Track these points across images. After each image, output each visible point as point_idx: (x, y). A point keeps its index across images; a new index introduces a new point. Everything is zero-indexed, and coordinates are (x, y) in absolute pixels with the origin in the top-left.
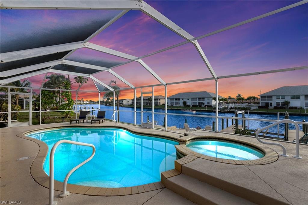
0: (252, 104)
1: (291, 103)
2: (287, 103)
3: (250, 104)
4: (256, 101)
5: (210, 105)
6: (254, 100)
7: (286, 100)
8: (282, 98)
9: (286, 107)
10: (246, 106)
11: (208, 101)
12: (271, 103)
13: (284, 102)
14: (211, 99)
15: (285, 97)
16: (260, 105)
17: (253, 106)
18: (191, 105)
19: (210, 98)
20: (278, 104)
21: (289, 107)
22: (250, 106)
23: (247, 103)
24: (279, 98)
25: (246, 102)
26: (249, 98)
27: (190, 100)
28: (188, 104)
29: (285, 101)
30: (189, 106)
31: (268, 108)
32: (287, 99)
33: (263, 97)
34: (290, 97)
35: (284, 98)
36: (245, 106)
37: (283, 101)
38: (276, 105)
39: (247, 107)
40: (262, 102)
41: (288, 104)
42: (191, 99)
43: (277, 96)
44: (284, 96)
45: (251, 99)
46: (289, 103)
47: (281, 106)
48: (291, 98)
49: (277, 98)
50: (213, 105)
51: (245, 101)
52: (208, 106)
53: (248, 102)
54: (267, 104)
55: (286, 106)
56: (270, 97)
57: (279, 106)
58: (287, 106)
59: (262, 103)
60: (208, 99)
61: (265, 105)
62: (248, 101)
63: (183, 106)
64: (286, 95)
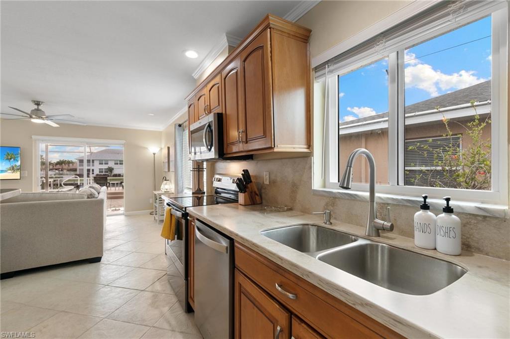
0: (65, 172)
1: (115, 170)
2: (111, 170)
3: (61, 172)
4: (71, 166)
6: (69, 165)
8: (105, 164)
10: (55, 175)
12: (93, 170)
13: (107, 169)
15: (109, 162)
16: (77, 172)
17: (67, 175)
20: (101, 171)
21: (113, 174)
22: (62, 174)
23: (56, 169)
24: (102, 164)
25: (55, 167)
26: (60, 163)
29: (109, 167)
32: (111, 164)
34: (113, 162)
35: (107, 164)
36: (53, 176)
37: (105, 167)
38: (98, 173)
39: (57, 176)
43: (100, 160)
44: (108, 160)
45: (63, 164)
46: (113, 169)
47: (104, 173)
48: (115, 164)
49: (100, 164)
51: (53, 167)
53: (59, 169)
55: (110, 173)
57: (102, 174)
59: (80, 169)
62: (58, 166)
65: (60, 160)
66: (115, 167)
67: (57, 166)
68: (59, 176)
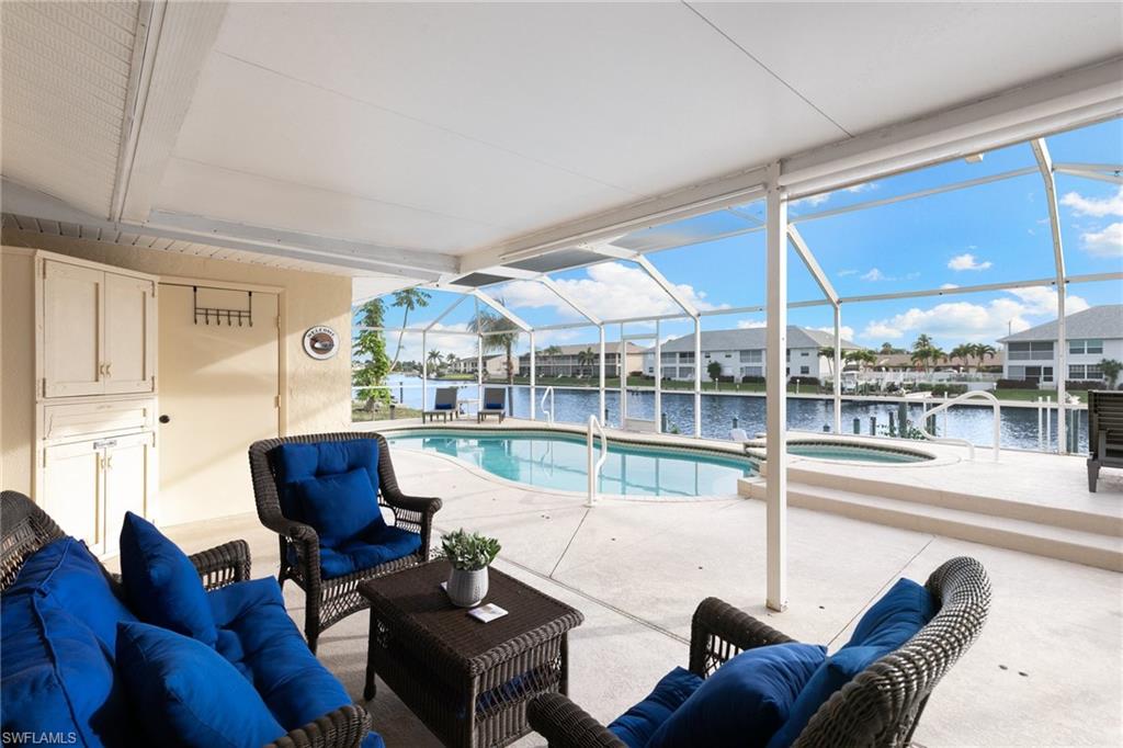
0: (973, 372)
2: (1112, 369)
3: (963, 374)
4: (988, 361)
5: (811, 375)
6: (982, 357)
7: (1109, 359)
8: (1090, 351)
9: (1107, 383)
10: (948, 380)
11: (805, 362)
12: (1049, 370)
13: (1098, 365)
14: (813, 354)
15: (1105, 346)
16: (1005, 375)
17: (978, 380)
18: (739, 376)
19: (810, 352)
20: (1076, 370)
22: (965, 379)
23: (954, 368)
24: (1082, 351)
25: (949, 363)
26: (962, 352)
27: (736, 356)
28: (727, 372)
29: (1104, 360)
30: (730, 379)
31: (1037, 388)
32: (1113, 352)
33: (1017, 346)
35: (1100, 351)
36: (945, 382)
37: (1095, 359)
38: (1069, 379)
39: (954, 383)
40: (1013, 367)
41: (1117, 371)
42: (738, 354)
43: (1072, 341)
44: (1101, 340)
45: (969, 356)
47: (1086, 379)
49: (1074, 351)
50: (820, 378)
51: (945, 361)
52: (802, 379)
53: (959, 366)
54: (1033, 371)
55: (1110, 378)
56: (1046, 347)
57: (1080, 380)
58: (1113, 381)
59: (1010, 367)
60: (803, 355)
61: (1022, 376)
62: (956, 361)
63: (710, 380)
64: (1106, 339)
65: (961, 346)
67: (954, 359)
68: (959, 383)
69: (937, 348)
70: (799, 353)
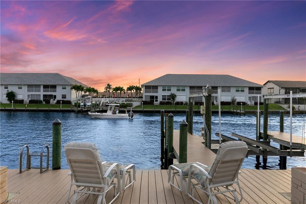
0: (134, 98)
1: (177, 96)
2: (173, 97)
5: (67, 99)
7: (173, 93)
9: (172, 102)
11: (64, 92)
12: (157, 97)
13: (170, 96)
14: (68, 88)
15: (172, 89)
16: (144, 99)
17: (136, 101)
18: (27, 100)
19: (67, 87)
20: (164, 97)
21: (175, 102)
24: (166, 90)
26: (130, 89)
27: (25, 88)
28: (19, 97)
29: (171, 94)
30: (21, 102)
31: (153, 104)
32: (174, 91)
33: (148, 87)
34: (176, 88)
35: (169, 90)
36: (124, 102)
37: (169, 93)
38: (162, 101)
39: (127, 102)
40: (145, 95)
41: (175, 98)
42: (26, 87)
43: (163, 86)
44: (170, 86)
45: (132, 90)
46: (175, 96)
47: (167, 101)
48: (177, 90)
49: (163, 90)
50: (72, 100)
52: (62, 101)
54: (152, 97)
55: (173, 100)
56: (155, 88)
57: (165, 101)
60: (63, 88)
61: (149, 100)
63: (8, 102)
65: (130, 86)
66: (177, 95)
68: (129, 102)
69: (122, 87)
70: (61, 87)
